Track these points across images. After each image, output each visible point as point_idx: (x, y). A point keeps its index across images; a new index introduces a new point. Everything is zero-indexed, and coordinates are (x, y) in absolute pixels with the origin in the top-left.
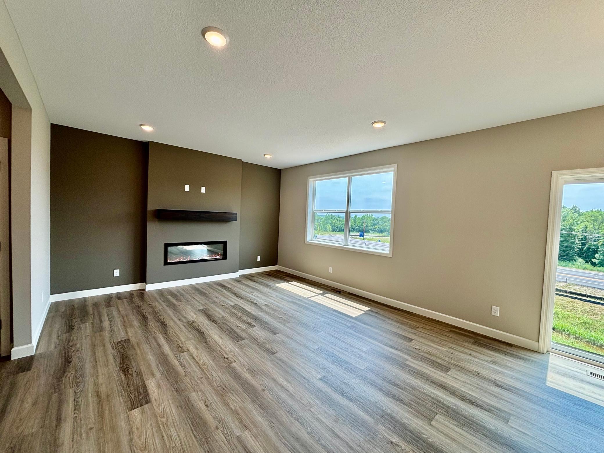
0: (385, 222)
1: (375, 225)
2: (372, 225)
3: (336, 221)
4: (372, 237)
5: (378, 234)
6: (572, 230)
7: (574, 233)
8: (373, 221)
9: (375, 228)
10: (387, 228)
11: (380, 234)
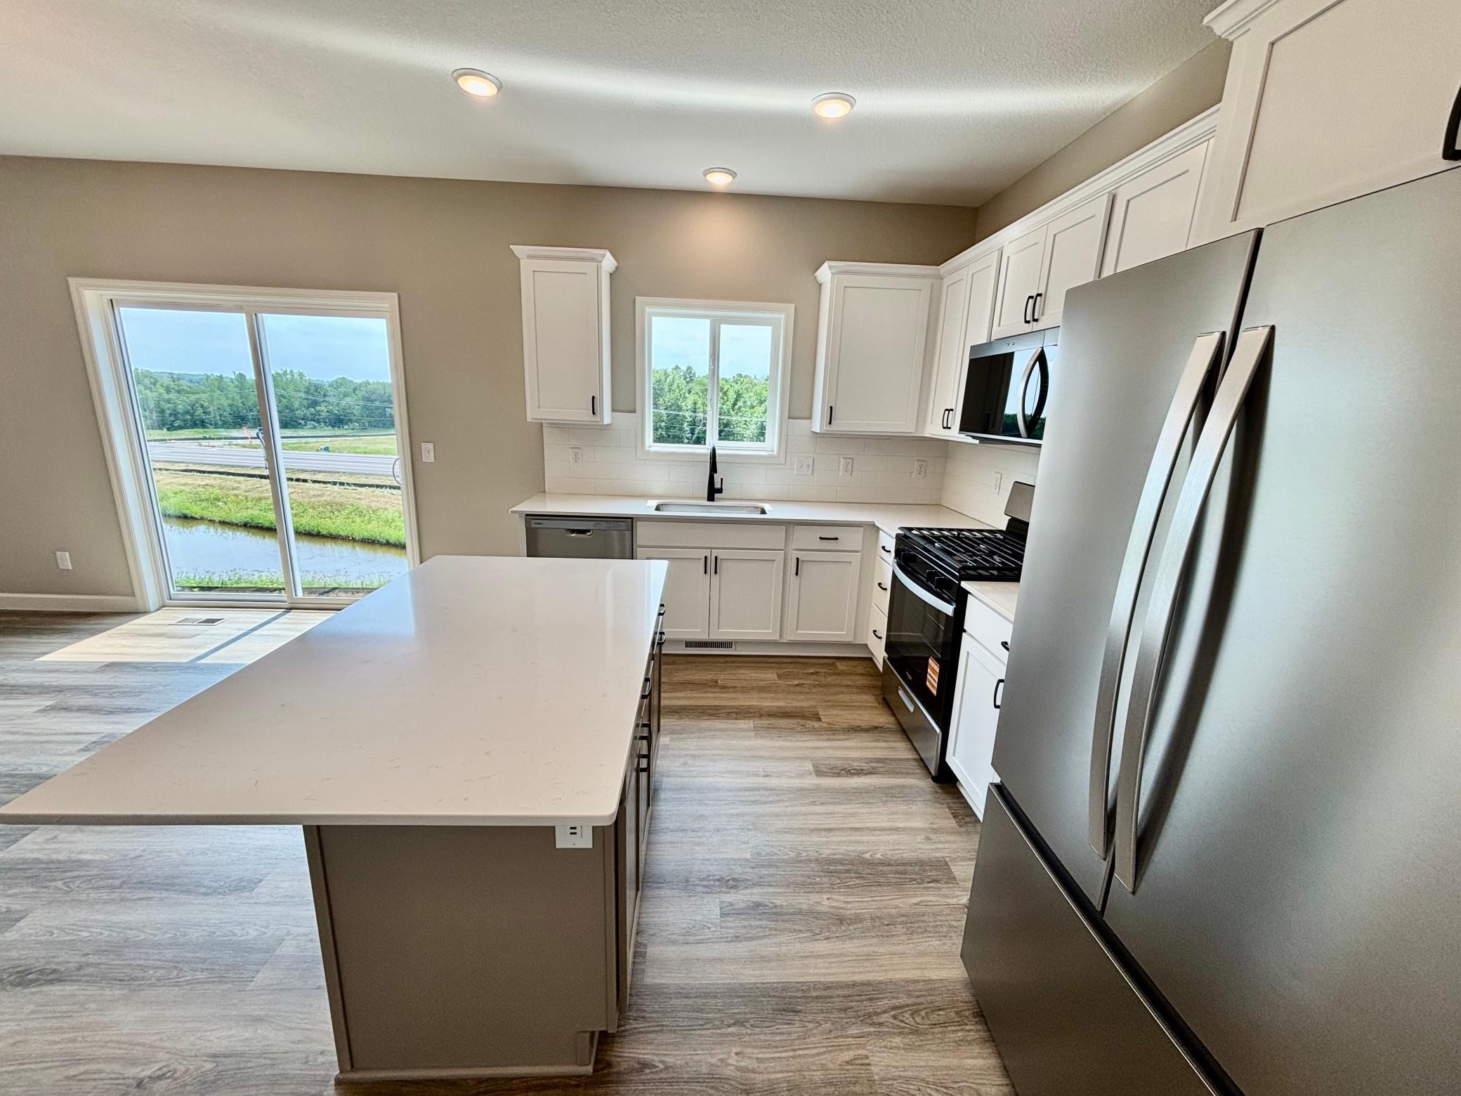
0: (346, 395)
1: (314, 404)
2: (305, 403)
3: (162, 390)
4: (304, 440)
5: (329, 431)
6: (680, 409)
7: (681, 413)
8: (307, 392)
9: (318, 413)
10: (355, 412)
11: (336, 428)
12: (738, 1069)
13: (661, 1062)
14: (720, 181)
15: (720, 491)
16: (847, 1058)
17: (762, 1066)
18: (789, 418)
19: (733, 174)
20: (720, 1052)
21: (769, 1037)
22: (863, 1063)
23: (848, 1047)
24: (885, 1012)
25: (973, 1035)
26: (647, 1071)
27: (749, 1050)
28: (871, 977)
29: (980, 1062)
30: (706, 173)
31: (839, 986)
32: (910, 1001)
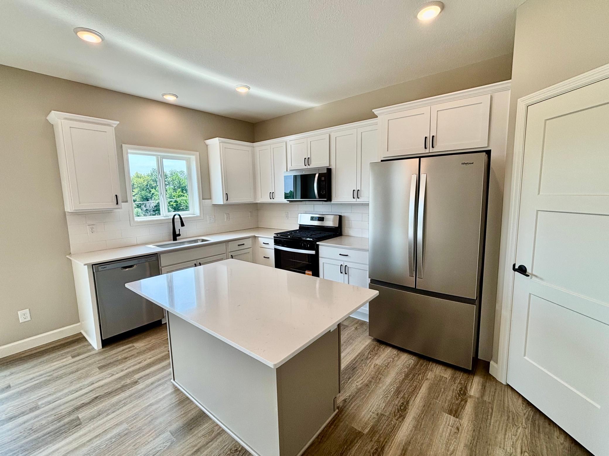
12: (360, 384)
13: (347, 396)
14: (170, 99)
15: (179, 235)
16: (373, 366)
17: (364, 380)
18: (203, 199)
19: (177, 97)
20: (354, 385)
21: (358, 375)
22: (376, 365)
23: (371, 365)
24: (368, 355)
25: (383, 347)
26: (347, 400)
27: (358, 380)
28: (359, 351)
29: (389, 350)
30: (163, 95)
31: (356, 358)
32: (369, 350)
